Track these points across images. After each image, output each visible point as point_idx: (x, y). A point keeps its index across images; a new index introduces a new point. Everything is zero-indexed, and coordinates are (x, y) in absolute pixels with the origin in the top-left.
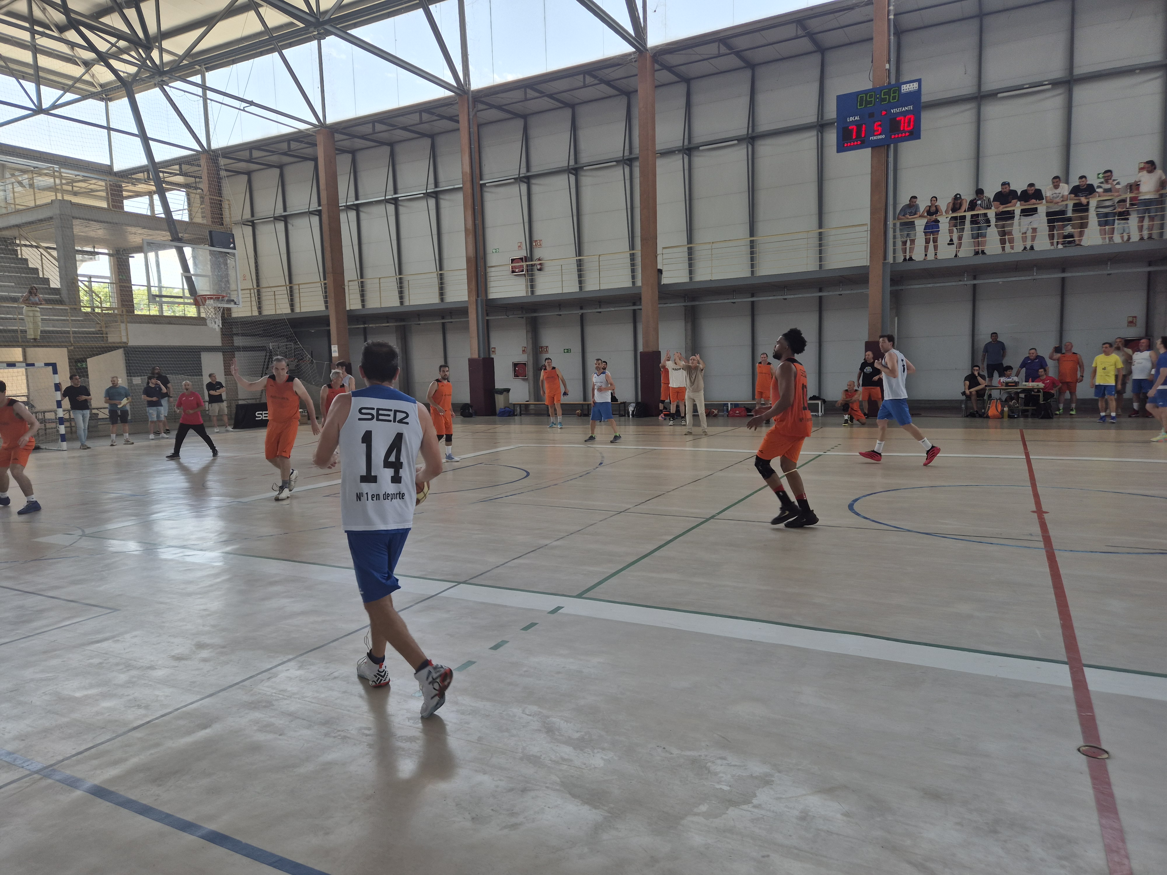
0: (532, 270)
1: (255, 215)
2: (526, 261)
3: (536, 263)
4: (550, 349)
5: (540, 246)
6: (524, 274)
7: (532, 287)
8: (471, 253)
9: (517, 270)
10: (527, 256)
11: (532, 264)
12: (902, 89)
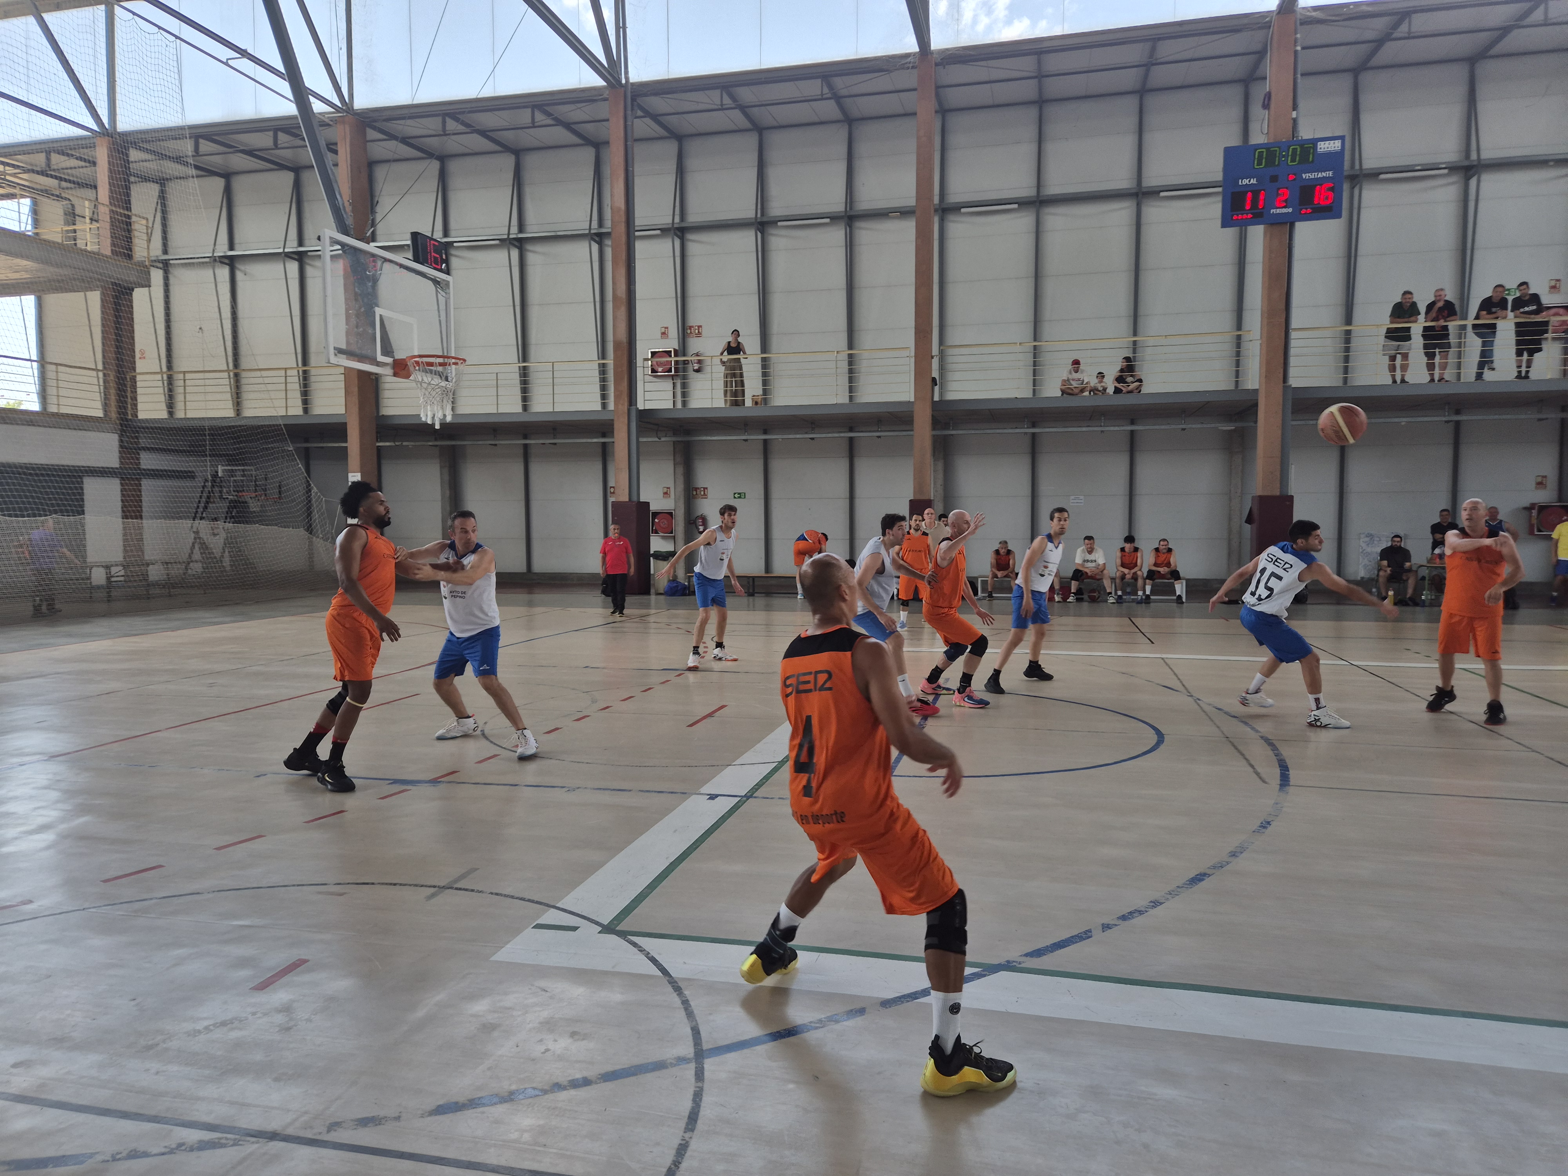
0: (685, 370)
1: (170, 250)
2: (676, 355)
3: (692, 358)
4: (710, 493)
5: (699, 334)
6: (672, 376)
7: (684, 395)
8: (623, 335)
9: (660, 369)
10: (677, 348)
11: (684, 361)
12: (1319, 147)
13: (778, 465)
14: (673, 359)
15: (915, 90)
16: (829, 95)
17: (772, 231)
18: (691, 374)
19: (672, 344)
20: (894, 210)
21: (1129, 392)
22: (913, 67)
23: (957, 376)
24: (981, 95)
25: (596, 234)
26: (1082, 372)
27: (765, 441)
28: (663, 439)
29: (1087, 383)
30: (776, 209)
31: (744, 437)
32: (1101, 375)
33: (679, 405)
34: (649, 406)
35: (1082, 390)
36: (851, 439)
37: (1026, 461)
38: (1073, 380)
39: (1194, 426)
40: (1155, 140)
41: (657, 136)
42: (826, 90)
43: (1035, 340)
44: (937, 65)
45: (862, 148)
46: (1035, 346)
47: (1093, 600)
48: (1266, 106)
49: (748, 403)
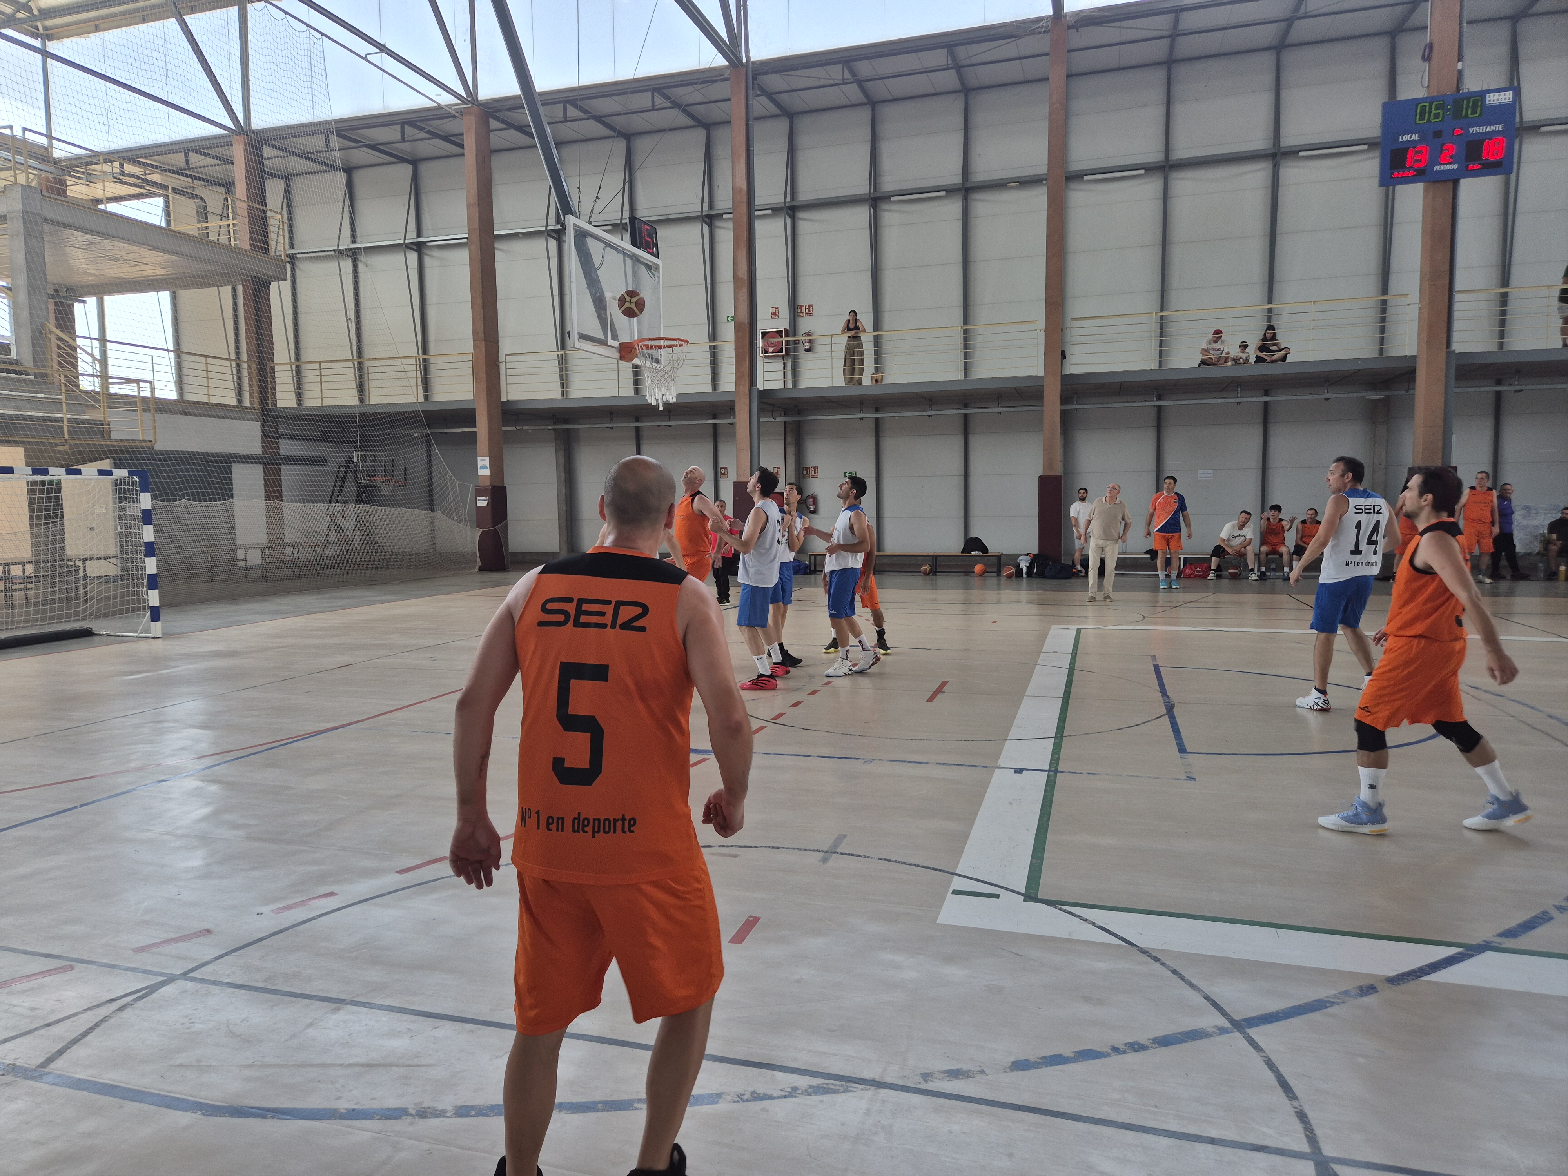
0: (795, 350)
1: (297, 244)
2: (786, 336)
3: (803, 338)
4: (820, 473)
5: (810, 314)
6: (783, 356)
7: (795, 375)
8: (744, 317)
9: (771, 350)
10: (788, 328)
11: (795, 341)
12: (1488, 99)
13: (888, 443)
14: (784, 339)
15: (1048, 54)
16: (952, 66)
17: (885, 206)
18: (802, 354)
19: (783, 323)
20: (1012, 181)
21: (1273, 361)
22: (1045, 32)
23: (1076, 349)
24: (1108, 57)
25: (706, 216)
26: (1223, 343)
27: (877, 419)
28: (778, 419)
29: (1228, 353)
30: (888, 184)
31: (860, 416)
32: (1244, 346)
33: (790, 385)
34: (769, 386)
35: (1226, 361)
36: (966, 416)
37: (1151, 434)
38: (1212, 350)
39: (1338, 395)
40: (1291, 97)
41: (768, 114)
42: (950, 62)
43: (1162, 310)
44: (1069, 28)
45: (979, 118)
46: (1162, 317)
47: (1234, 577)
48: (1427, 57)
49: (867, 380)
